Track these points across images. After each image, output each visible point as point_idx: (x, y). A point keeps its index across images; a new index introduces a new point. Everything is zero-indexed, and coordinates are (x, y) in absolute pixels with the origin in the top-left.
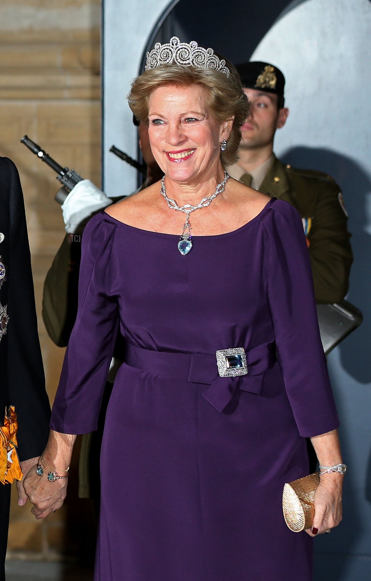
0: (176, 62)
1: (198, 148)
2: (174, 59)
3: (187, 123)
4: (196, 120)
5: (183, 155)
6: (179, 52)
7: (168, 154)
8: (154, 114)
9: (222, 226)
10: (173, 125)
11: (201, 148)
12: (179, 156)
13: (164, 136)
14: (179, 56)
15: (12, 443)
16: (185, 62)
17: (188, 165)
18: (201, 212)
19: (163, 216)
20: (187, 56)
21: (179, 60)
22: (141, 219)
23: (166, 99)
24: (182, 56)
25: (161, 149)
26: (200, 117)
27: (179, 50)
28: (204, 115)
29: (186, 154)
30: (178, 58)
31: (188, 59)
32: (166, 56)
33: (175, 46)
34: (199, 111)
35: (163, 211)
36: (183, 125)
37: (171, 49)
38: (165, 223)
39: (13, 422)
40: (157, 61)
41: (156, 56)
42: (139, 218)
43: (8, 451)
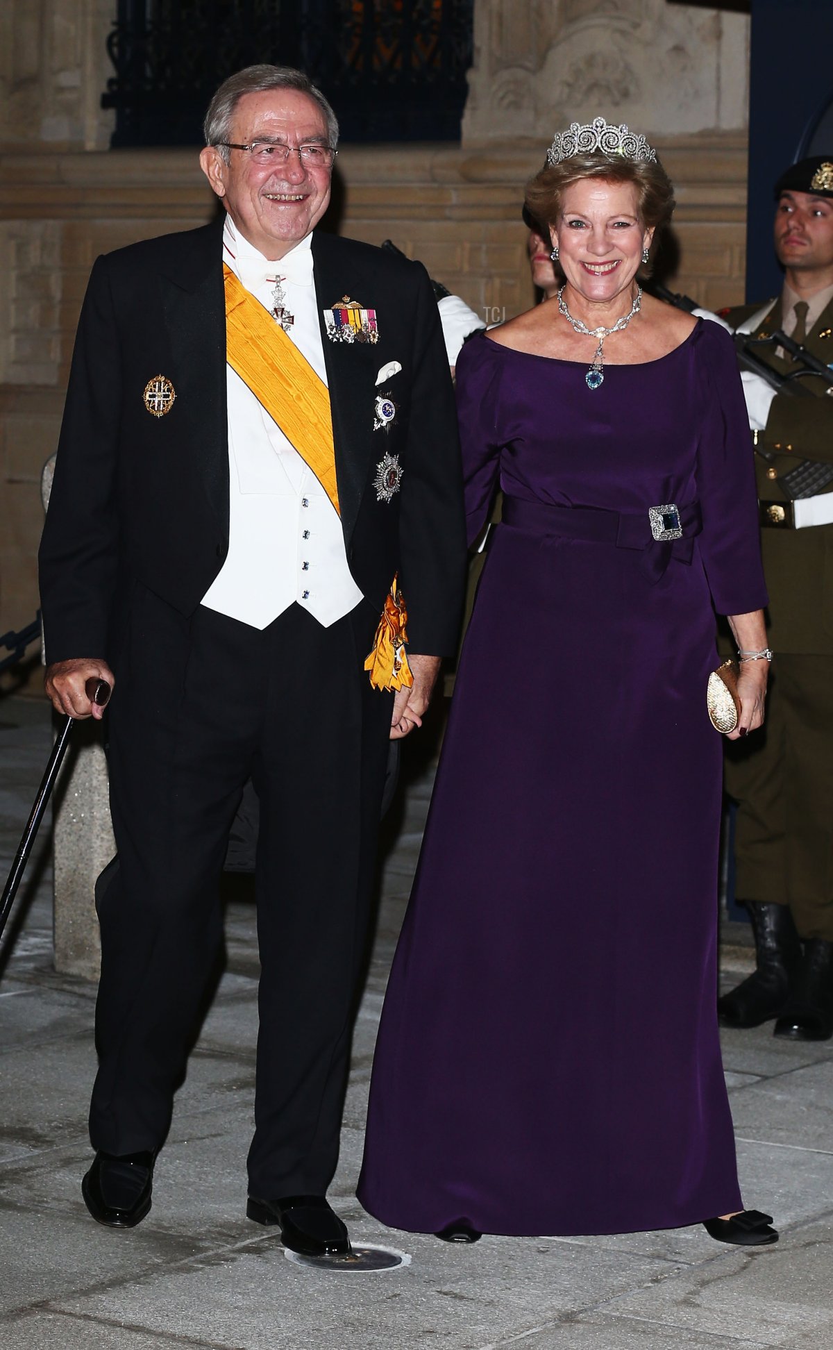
0: (602, 149)
1: (625, 260)
2: (598, 147)
3: (616, 228)
4: (628, 225)
5: (607, 268)
6: (604, 137)
7: (583, 264)
8: (573, 213)
9: (646, 352)
10: (599, 230)
11: (629, 259)
12: (602, 269)
13: (584, 242)
14: (605, 142)
15: (402, 639)
16: (612, 151)
17: (611, 280)
18: (618, 336)
19: (569, 340)
20: (616, 142)
21: (606, 148)
22: (537, 345)
23: (591, 197)
24: (609, 143)
25: (578, 259)
26: (632, 222)
27: (605, 134)
28: (636, 219)
29: (610, 267)
30: (604, 145)
31: (617, 147)
32: (588, 142)
33: (599, 129)
34: (632, 214)
35: (567, 335)
36: (610, 231)
37: (595, 132)
38: (572, 349)
39: (403, 612)
40: (574, 146)
41: (573, 140)
42: (534, 344)
43: (397, 648)
